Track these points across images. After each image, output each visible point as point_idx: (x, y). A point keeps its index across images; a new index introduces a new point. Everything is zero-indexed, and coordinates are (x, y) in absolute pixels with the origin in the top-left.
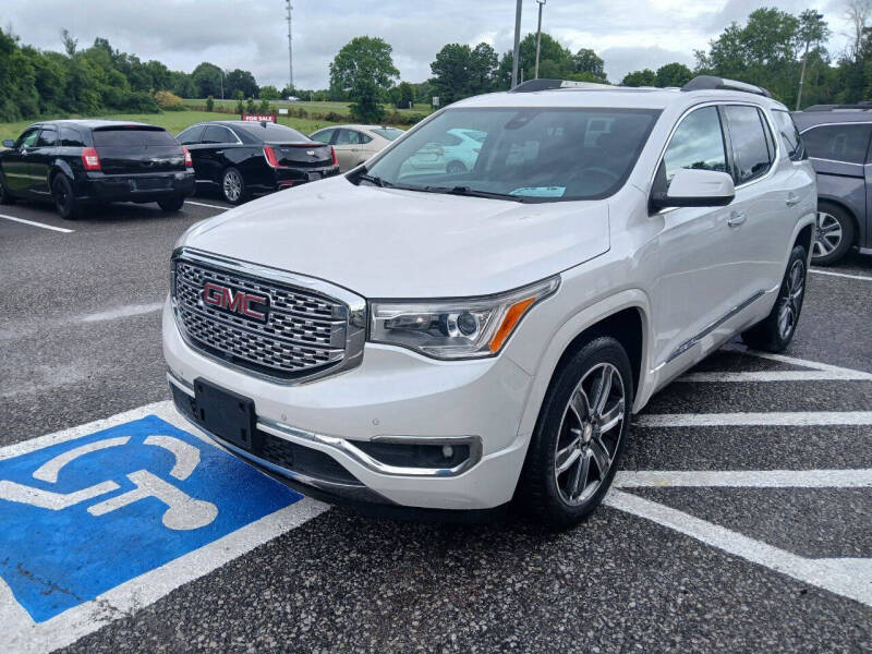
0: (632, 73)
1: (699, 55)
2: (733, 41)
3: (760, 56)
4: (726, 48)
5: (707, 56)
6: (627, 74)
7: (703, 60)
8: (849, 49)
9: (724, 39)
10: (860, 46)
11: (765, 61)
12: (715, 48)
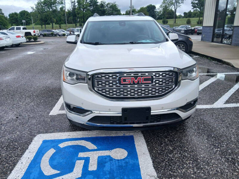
0: (11, 13)
1: (32, 8)
2: (41, 4)
3: (49, 8)
4: (39, 6)
5: (35, 8)
6: (9, 14)
7: (34, 9)
8: (70, 7)
9: (38, 3)
10: (72, 6)
11: (51, 10)
12: (36, 6)
